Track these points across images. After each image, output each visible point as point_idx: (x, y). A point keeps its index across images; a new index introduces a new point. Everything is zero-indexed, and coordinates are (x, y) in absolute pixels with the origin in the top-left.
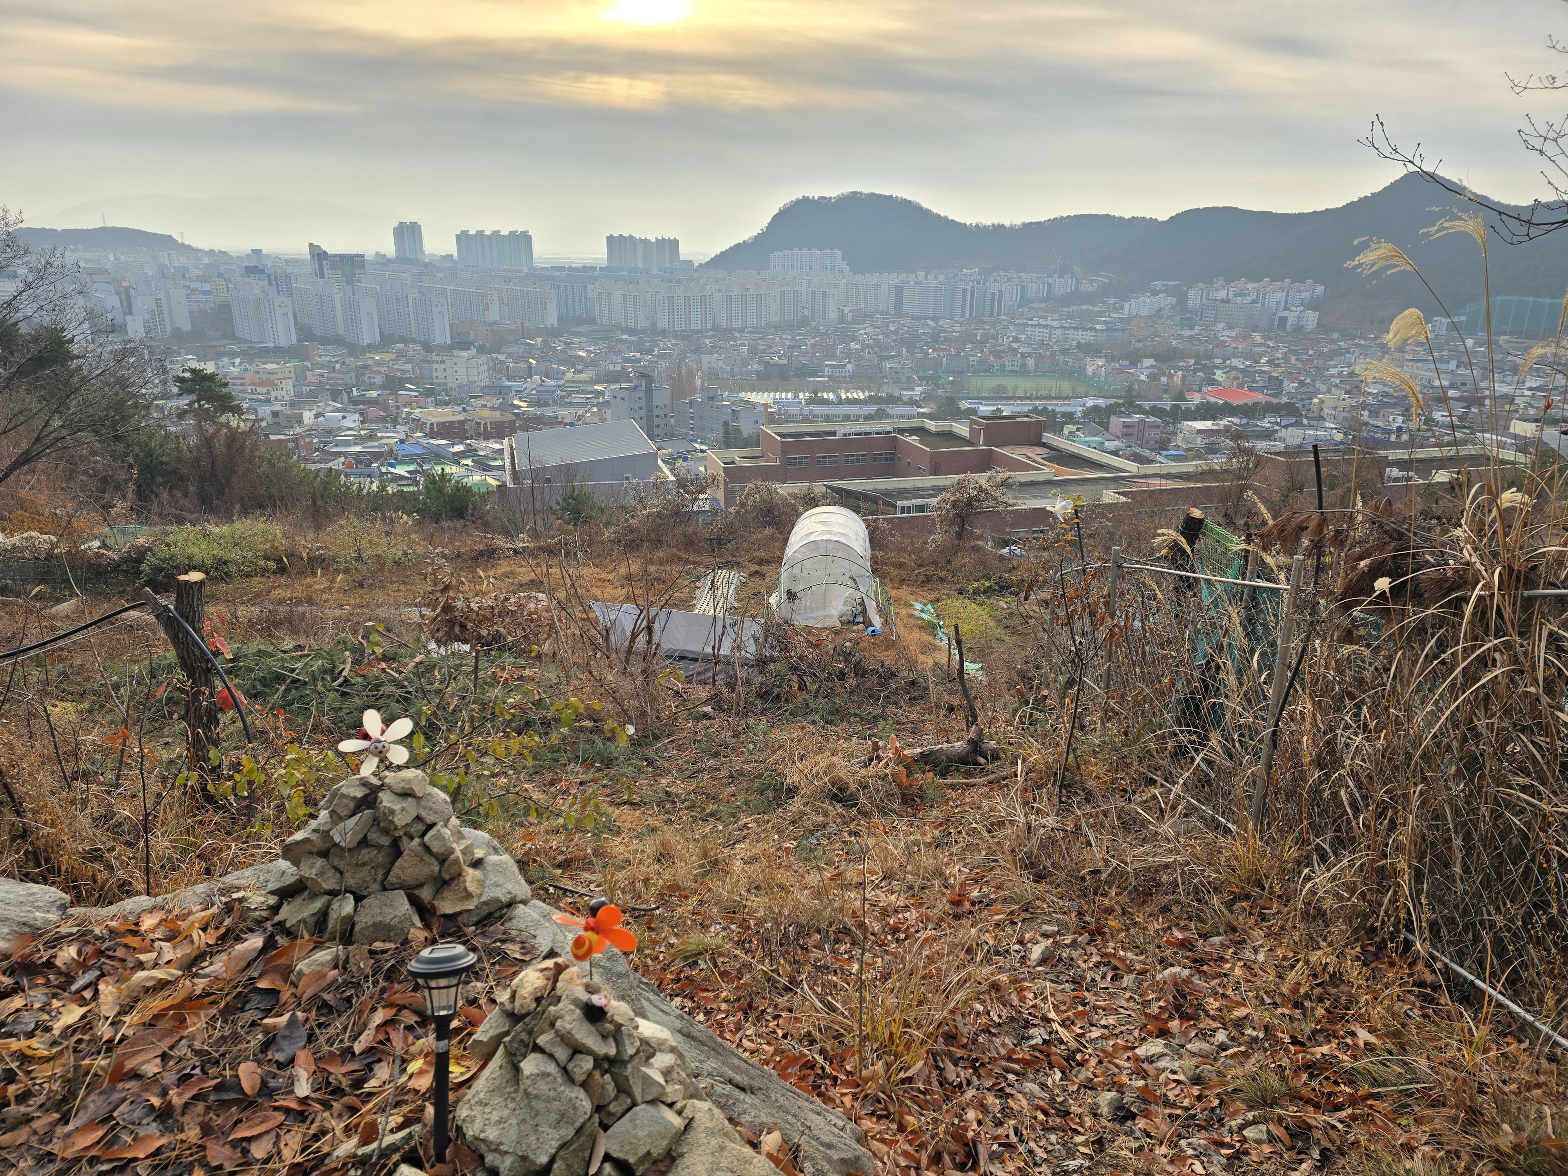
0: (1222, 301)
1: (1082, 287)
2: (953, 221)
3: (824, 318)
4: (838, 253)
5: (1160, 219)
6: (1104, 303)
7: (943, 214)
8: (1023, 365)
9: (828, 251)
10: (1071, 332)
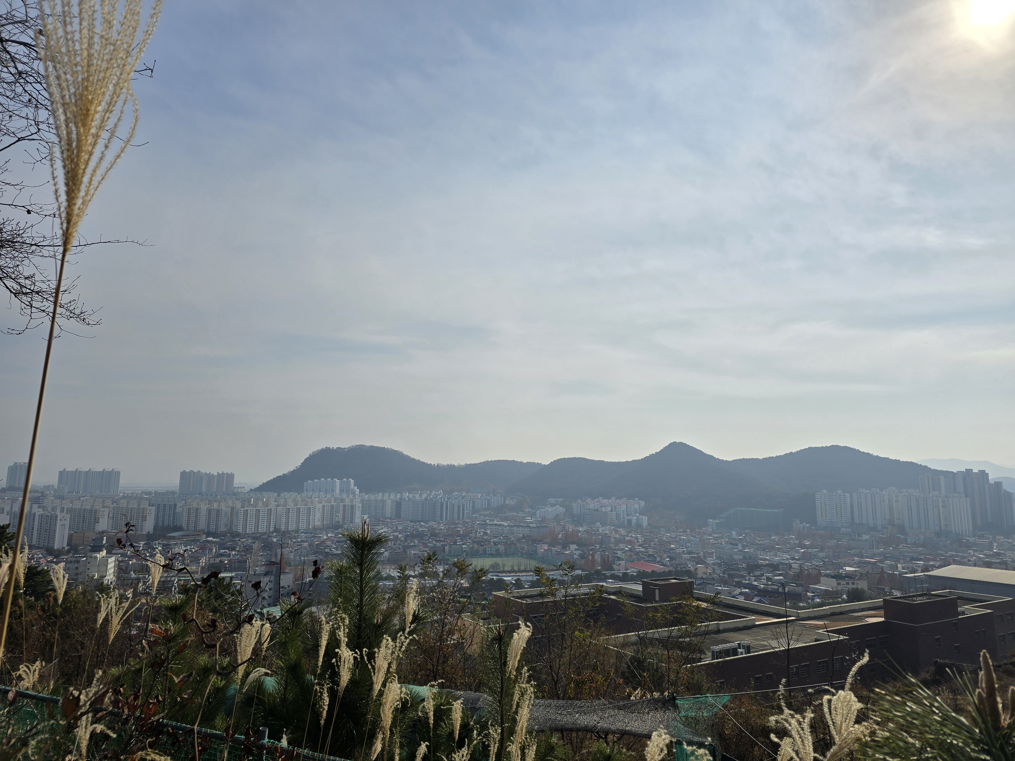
0: (594, 510)
1: (507, 502)
2: (424, 463)
3: (352, 522)
4: (352, 481)
5: (543, 463)
6: (523, 511)
7: (417, 458)
8: (498, 550)
9: (345, 479)
10: (515, 528)
